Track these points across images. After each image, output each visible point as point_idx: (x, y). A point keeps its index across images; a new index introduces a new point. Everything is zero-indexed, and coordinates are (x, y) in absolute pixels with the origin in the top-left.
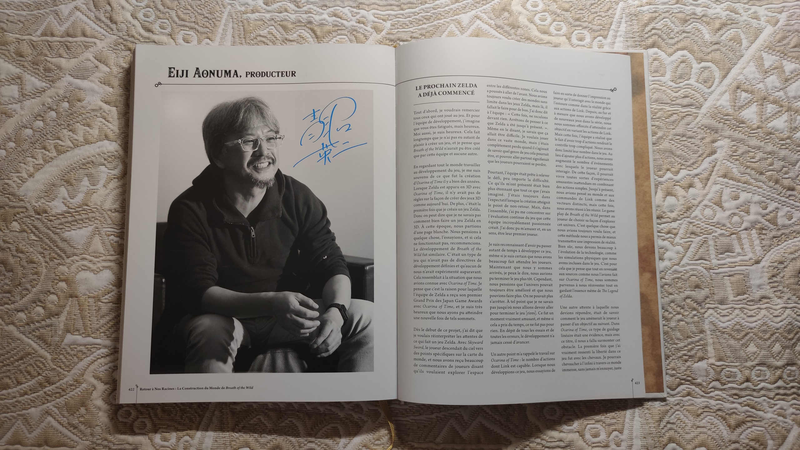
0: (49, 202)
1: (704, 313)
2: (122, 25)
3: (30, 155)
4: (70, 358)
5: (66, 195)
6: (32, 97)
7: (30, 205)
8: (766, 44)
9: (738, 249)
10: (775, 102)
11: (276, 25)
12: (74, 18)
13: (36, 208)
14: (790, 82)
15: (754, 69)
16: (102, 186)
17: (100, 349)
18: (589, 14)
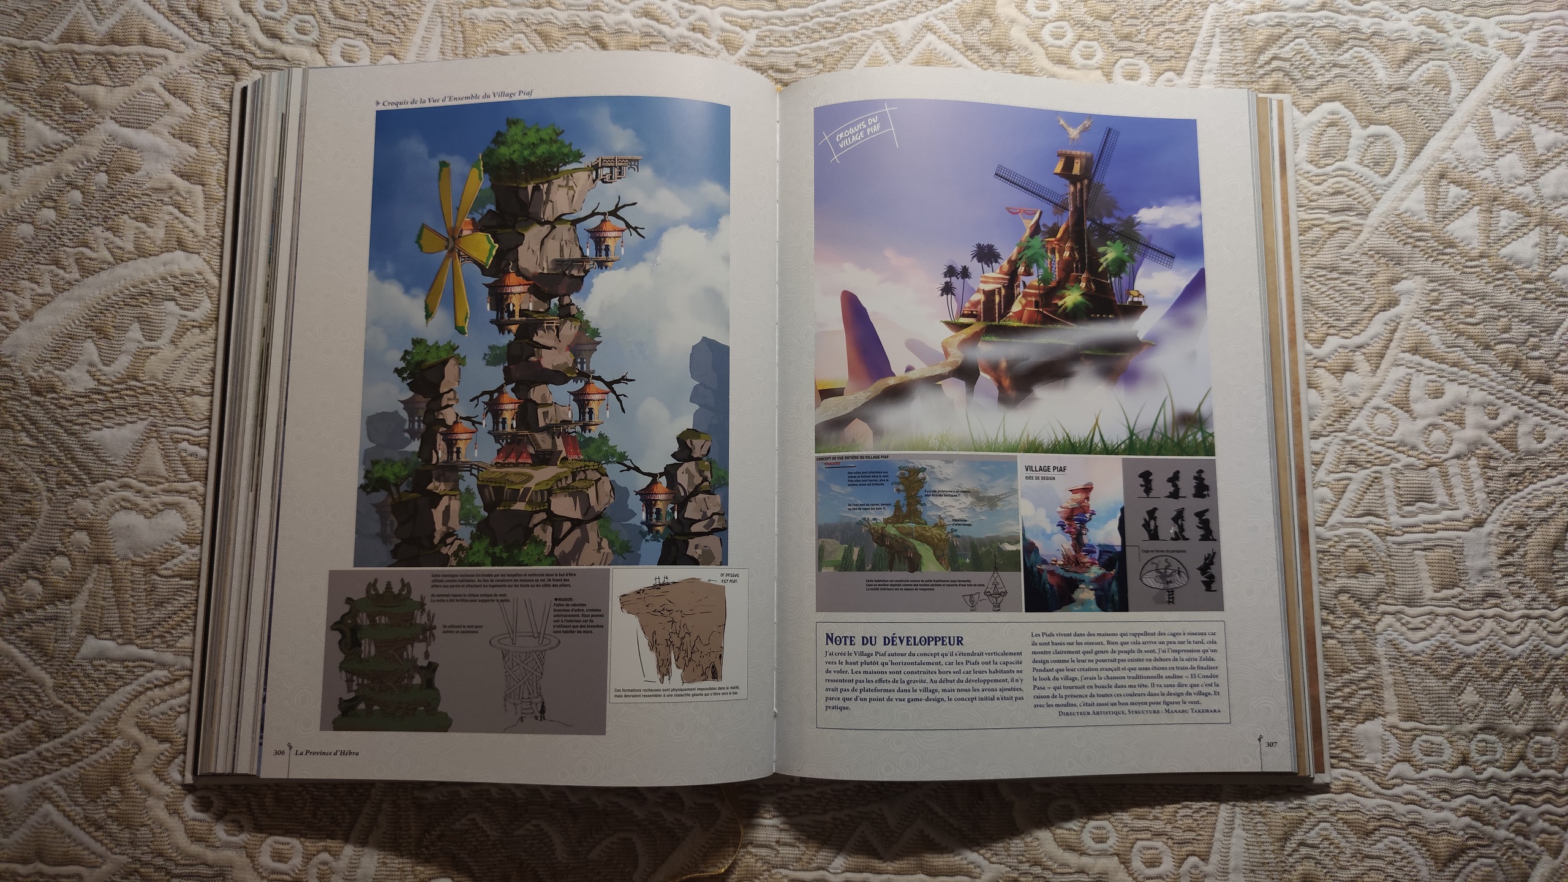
0: (60, 370)
1: (1375, 623)
2: (222, 24)
3: (26, 276)
4: (91, 685)
5: (96, 358)
6: (36, 161)
7: (23, 374)
8: (1499, 91)
9: (1441, 496)
10: (1515, 206)
11: (527, 31)
12: (127, 9)
13: (33, 381)
14: (1545, 167)
15: (1474, 140)
16: (168, 341)
17: (152, 669)
18: (1150, 26)
